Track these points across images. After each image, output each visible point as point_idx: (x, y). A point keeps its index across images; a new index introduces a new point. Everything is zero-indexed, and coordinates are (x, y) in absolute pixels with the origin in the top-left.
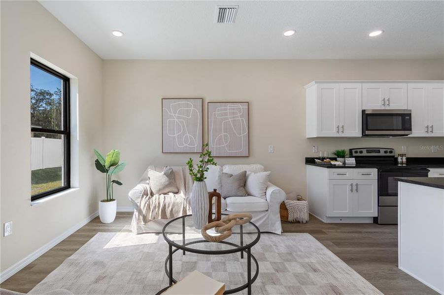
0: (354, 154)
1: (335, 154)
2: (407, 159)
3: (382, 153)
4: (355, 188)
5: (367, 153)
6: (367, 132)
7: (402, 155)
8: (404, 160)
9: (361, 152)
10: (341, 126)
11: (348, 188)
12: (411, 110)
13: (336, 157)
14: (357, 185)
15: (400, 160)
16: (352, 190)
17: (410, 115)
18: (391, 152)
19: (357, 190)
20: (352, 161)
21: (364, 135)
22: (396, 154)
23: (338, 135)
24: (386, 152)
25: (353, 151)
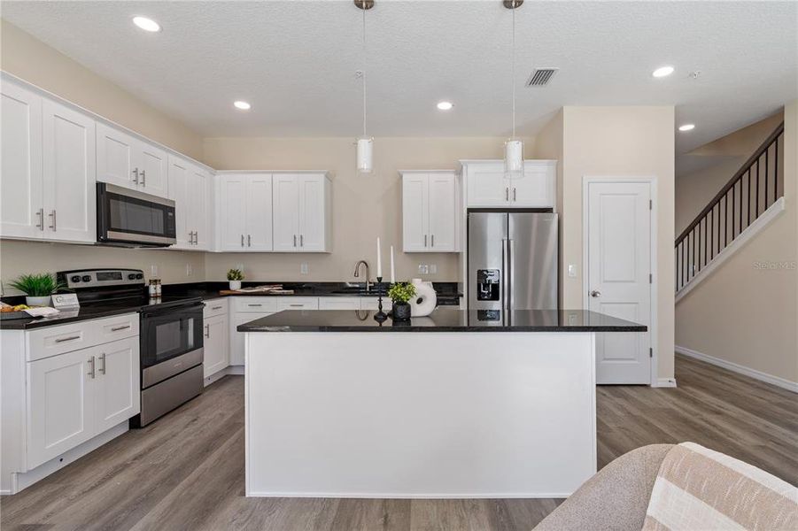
0: (72, 285)
1: (20, 287)
2: (164, 287)
3: (125, 281)
4: (98, 365)
5: (99, 279)
6: (111, 235)
7: (155, 282)
8: (159, 291)
9: (87, 279)
10: (47, 212)
11: (84, 369)
12: (174, 202)
13: (23, 293)
14: (103, 358)
15: (152, 291)
16: (92, 374)
17: (173, 210)
18: (140, 276)
19: (103, 370)
20: (70, 300)
21: (102, 241)
22: (146, 280)
23: (40, 236)
24: (131, 277)
25: (69, 276)
